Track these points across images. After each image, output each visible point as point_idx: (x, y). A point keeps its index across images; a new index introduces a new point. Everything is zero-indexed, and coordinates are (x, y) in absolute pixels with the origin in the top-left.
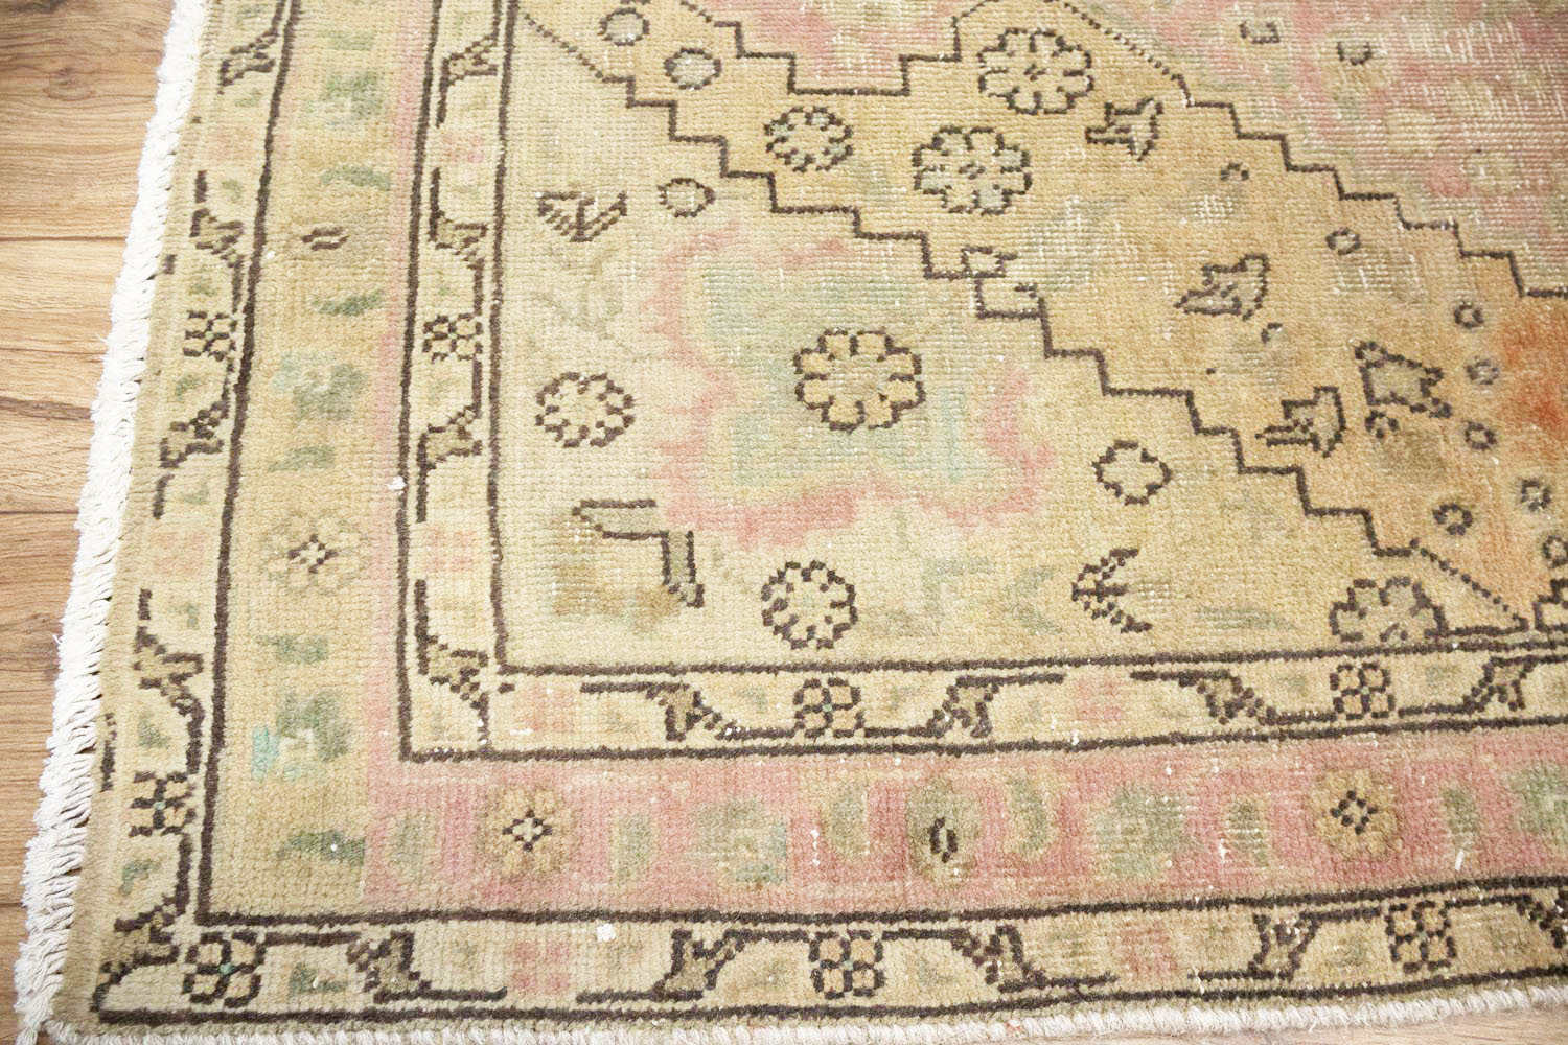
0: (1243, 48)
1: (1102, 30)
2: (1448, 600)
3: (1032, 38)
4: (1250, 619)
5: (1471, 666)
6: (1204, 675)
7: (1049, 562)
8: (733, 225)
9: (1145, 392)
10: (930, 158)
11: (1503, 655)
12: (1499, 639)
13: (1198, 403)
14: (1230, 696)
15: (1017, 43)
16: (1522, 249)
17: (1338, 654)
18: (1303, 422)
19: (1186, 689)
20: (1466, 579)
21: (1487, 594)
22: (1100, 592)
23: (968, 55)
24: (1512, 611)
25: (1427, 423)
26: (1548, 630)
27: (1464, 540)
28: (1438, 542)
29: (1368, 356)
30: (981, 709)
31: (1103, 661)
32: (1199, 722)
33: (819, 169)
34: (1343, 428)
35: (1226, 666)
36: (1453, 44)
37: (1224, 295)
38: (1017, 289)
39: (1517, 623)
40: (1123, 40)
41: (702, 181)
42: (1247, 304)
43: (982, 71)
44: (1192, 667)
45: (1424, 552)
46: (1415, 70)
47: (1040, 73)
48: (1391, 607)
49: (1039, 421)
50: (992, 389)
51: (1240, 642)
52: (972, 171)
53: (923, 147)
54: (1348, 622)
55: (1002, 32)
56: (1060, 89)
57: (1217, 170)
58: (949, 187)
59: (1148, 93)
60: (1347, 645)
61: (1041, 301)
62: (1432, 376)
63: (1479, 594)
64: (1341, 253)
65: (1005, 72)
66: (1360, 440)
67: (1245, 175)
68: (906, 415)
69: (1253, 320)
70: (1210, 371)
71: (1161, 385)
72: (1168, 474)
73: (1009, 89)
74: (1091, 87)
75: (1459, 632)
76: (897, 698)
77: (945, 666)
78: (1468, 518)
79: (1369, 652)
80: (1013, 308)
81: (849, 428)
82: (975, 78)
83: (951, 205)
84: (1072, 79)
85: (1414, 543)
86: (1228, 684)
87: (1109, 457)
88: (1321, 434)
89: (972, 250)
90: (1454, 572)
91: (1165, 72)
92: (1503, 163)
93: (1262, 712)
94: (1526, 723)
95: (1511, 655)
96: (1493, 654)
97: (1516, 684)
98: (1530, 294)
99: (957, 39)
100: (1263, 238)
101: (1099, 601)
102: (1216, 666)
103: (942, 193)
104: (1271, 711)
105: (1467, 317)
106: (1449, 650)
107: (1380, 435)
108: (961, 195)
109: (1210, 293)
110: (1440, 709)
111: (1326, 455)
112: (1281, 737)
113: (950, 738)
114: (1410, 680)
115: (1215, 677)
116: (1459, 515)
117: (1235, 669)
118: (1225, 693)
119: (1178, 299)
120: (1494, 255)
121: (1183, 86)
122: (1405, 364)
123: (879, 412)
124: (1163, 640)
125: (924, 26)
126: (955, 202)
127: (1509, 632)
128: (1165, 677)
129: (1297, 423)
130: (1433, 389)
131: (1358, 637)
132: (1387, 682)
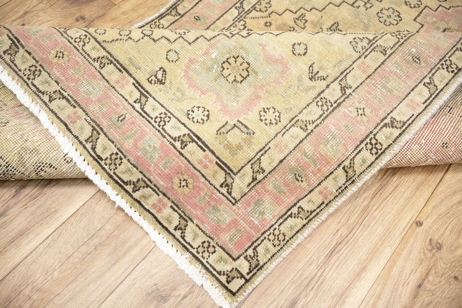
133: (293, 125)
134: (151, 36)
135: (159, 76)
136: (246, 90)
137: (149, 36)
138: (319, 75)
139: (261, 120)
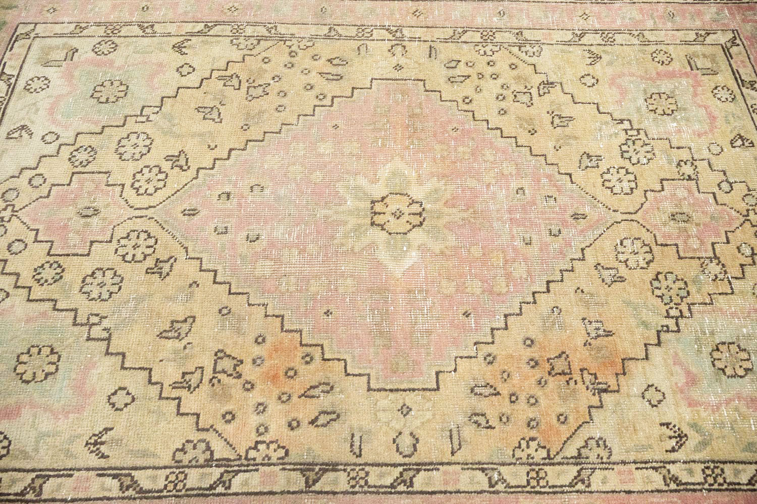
0: (213, 237)
1: (165, 230)
2: (216, 448)
3: (139, 234)
4: (145, 454)
5: (216, 472)
6: (121, 475)
7: (81, 433)
8: (12, 306)
9: (135, 369)
10: (89, 280)
11: (229, 469)
12: (229, 463)
13: (153, 373)
14: (129, 483)
15: (133, 235)
16: (287, 314)
17: (171, 467)
18: (188, 380)
19: (114, 480)
20: (226, 440)
21: (231, 446)
22: (96, 443)
23: (115, 241)
24: (238, 452)
25: (232, 381)
26: (249, 460)
27: (229, 426)
28: (220, 426)
29: (220, 355)
30: (41, 487)
31: (88, 469)
32: (116, 493)
33: (49, 284)
34: (201, 382)
35: (131, 472)
36: (290, 235)
37: (176, 331)
38: (103, 330)
39: (238, 457)
40: (171, 234)
41: (6, 290)
42: (183, 335)
43: (117, 246)
44: (118, 472)
45: (215, 430)
46: (272, 244)
47: (138, 247)
48: (196, 450)
49: (95, 378)
50: (82, 367)
51: (139, 463)
52: (102, 285)
53: (88, 276)
54: (179, 455)
55: (128, 231)
56: (143, 253)
57: (188, 284)
58: (91, 291)
59: (173, 254)
60: (176, 464)
61: (110, 334)
62: (239, 363)
63: (228, 446)
64: (223, 315)
65: (126, 246)
66: (205, 387)
67: (198, 285)
68: (50, 378)
69: (183, 341)
70: (161, 361)
71: (142, 366)
72: (133, 399)
73: (124, 253)
74: (154, 252)
75: (217, 460)
76: (14, 482)
77: (33, 470)
78: (234, 417)
79: (183, 467)
80: (99, 337)
81: (28, 382)
82: (114, 249)
83: (90, 298)
84: (148, 249)
85: (212, 427)
86: (129, 478)
87: (115, 393)
88: (192, 385)
89: (92, 315)
90: (222, 437)
91: (182, 246)
92: (293, 280)
93: (138, 489)
94: (230, 495)
95: (232, 469)
96: (226, 468)
97: (230, 480)
98: (285, 331)
99: (112, 234)
100: (197, 311)
101: (94, 447)
102: (127, 472)
103: (88, 293)
104: (141, 488)
105: (260, 340)
106: (211, 466)
107: (213, 385)
108: (94, 295)
109: (171, 331)
110: (200, 489)
111: (191, 393)
112: (141, 498)
113: (28, 497)
114: (194, 478)
115: (126, 475)
116: (231, 415)
117: (133, 473)
118: (127, 482)
119: (158, 333)
120: (277, 316)
121: (187, 252)
122: (231, 358)
123: (40, 376)
124: (113, 462)
125: (103, 230)
126: (92, 296)
127: (235, 460)
128: (109, 475)
129: (185, 380)
130: (237, 368)
131: (181, 461)
132: (185, 479)
133: (649, 41)
134: (725, 178)
135: (739, 142)
136: (666, 86)
137: (727, 181)
138: (591, 55)
139: (672, 59)
